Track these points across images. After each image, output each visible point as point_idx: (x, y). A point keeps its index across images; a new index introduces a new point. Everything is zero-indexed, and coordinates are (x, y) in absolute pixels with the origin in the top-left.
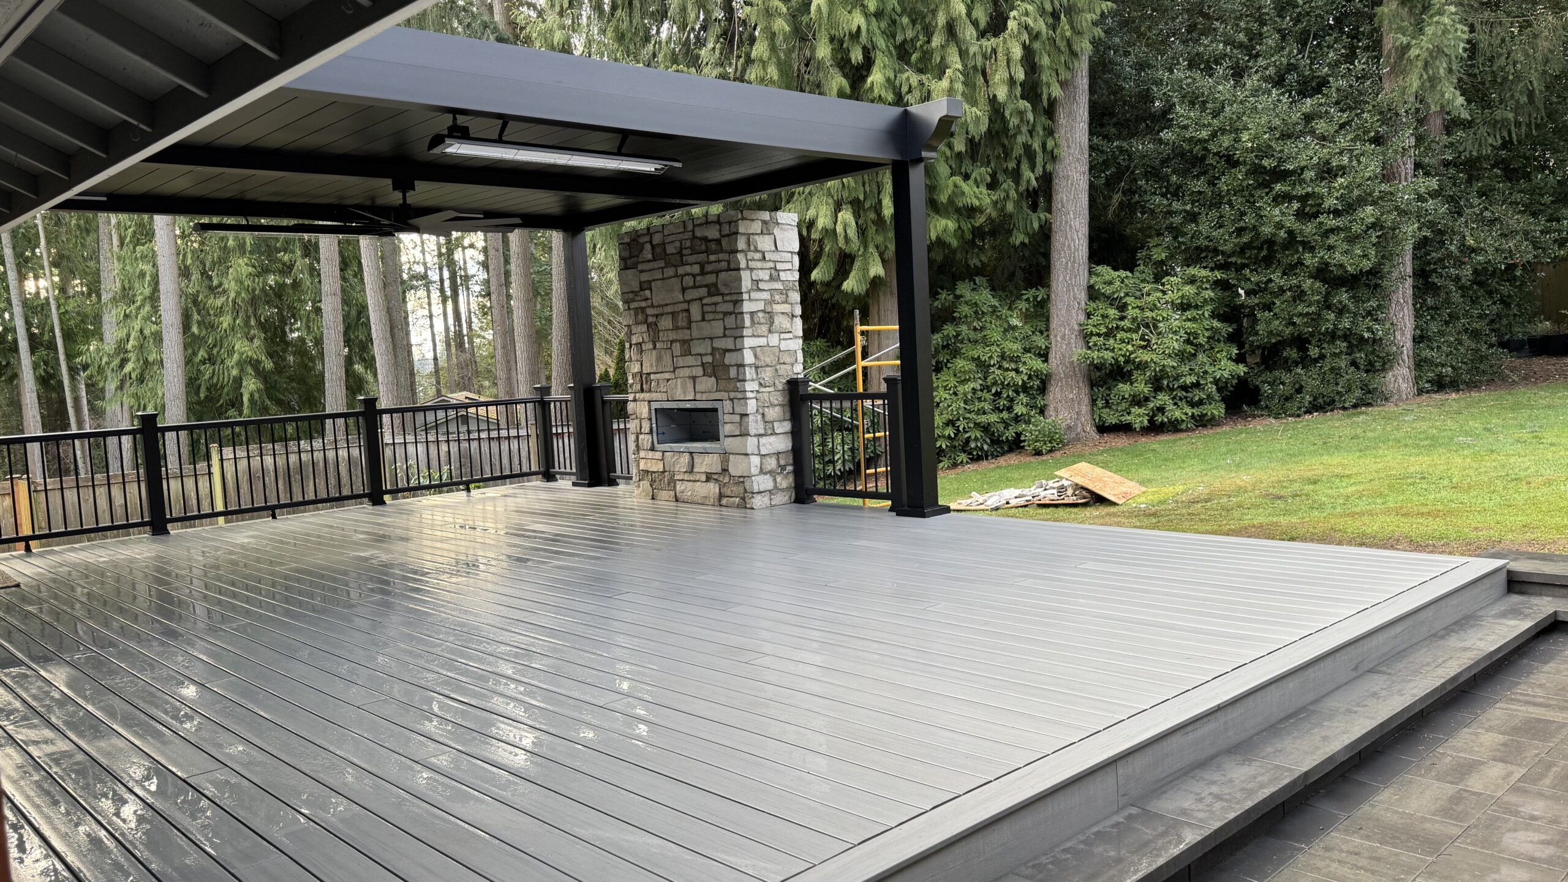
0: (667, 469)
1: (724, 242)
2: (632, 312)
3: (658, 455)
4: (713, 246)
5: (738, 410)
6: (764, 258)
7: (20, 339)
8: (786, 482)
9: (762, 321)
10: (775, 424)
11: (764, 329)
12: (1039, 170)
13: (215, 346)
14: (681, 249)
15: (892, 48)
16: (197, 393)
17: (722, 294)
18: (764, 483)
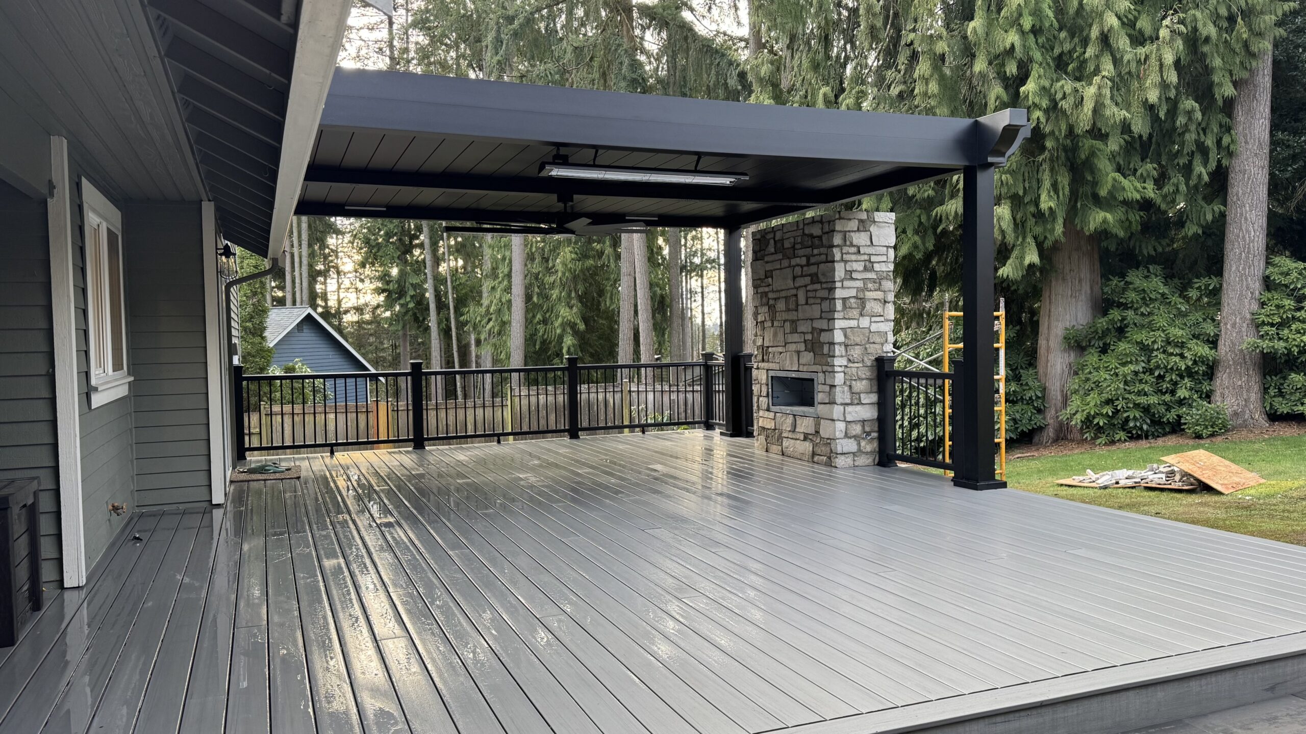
0: (777, 427)
1: (824, 238)
2: (759, 296)
3: (771, 415)
4: (816, 241)
5: (829, 382)
6: (859, 252)
7: (430, 303)
8: (870, 446)
9: (854, 305)
10: (862, 396)
11: (856, 313)
12: (1213, 165)
13: (548, 311)
14: (795, 244)
15: (1049, 60)
16: (535, 345)
17: (821, 283)
18: (850, 445)
